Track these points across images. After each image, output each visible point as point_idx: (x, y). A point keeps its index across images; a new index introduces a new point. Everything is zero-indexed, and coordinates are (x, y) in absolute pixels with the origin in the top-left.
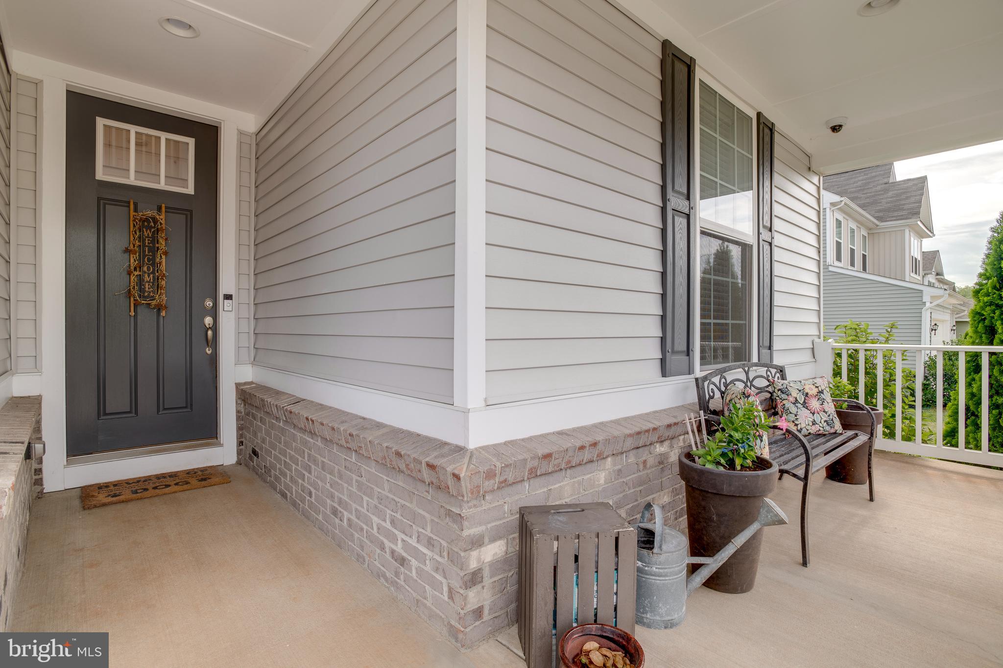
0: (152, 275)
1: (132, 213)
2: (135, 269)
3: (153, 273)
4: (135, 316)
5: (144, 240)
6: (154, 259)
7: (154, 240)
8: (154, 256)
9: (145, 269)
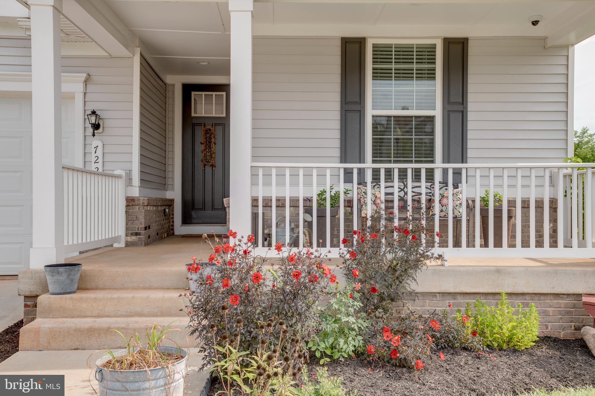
0: (209, 153)
1: (203, 128)
2: (204, 151)
3: (210, 152)
4: (204, 170)
5: (207, 139)
6: (210, 146)
7: (210, 138)
8: (210, 145)
9: (207, 150)
